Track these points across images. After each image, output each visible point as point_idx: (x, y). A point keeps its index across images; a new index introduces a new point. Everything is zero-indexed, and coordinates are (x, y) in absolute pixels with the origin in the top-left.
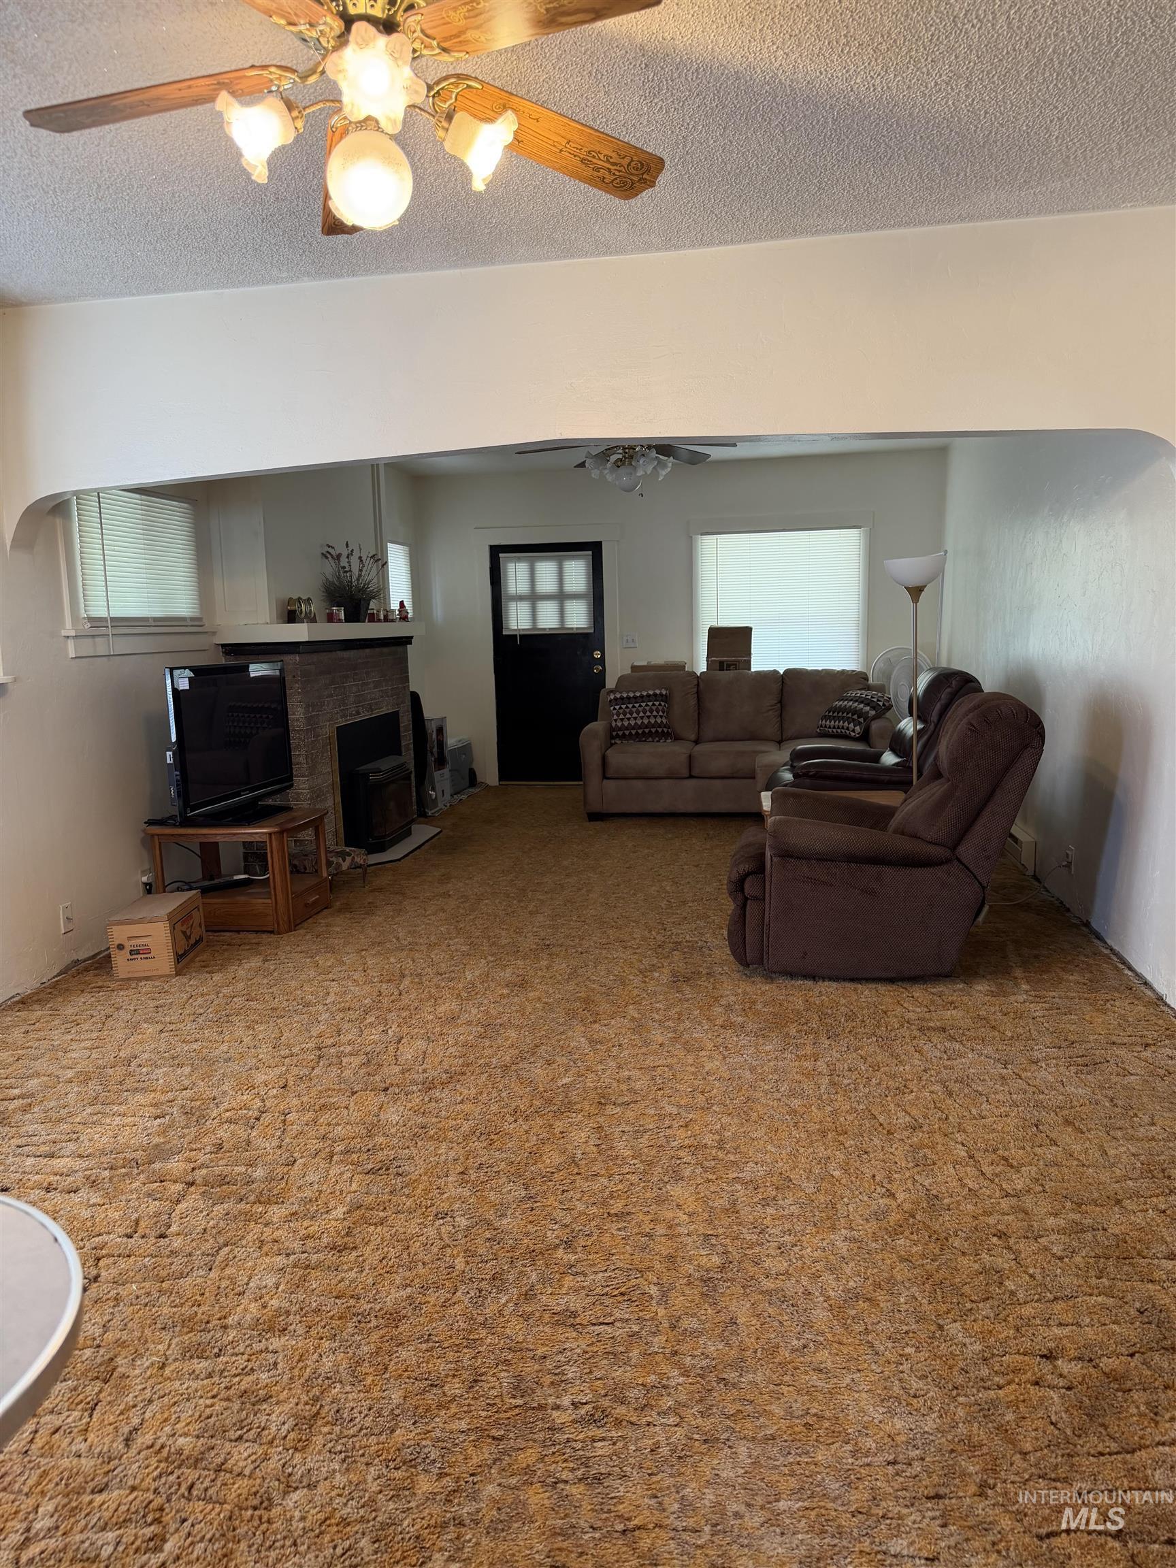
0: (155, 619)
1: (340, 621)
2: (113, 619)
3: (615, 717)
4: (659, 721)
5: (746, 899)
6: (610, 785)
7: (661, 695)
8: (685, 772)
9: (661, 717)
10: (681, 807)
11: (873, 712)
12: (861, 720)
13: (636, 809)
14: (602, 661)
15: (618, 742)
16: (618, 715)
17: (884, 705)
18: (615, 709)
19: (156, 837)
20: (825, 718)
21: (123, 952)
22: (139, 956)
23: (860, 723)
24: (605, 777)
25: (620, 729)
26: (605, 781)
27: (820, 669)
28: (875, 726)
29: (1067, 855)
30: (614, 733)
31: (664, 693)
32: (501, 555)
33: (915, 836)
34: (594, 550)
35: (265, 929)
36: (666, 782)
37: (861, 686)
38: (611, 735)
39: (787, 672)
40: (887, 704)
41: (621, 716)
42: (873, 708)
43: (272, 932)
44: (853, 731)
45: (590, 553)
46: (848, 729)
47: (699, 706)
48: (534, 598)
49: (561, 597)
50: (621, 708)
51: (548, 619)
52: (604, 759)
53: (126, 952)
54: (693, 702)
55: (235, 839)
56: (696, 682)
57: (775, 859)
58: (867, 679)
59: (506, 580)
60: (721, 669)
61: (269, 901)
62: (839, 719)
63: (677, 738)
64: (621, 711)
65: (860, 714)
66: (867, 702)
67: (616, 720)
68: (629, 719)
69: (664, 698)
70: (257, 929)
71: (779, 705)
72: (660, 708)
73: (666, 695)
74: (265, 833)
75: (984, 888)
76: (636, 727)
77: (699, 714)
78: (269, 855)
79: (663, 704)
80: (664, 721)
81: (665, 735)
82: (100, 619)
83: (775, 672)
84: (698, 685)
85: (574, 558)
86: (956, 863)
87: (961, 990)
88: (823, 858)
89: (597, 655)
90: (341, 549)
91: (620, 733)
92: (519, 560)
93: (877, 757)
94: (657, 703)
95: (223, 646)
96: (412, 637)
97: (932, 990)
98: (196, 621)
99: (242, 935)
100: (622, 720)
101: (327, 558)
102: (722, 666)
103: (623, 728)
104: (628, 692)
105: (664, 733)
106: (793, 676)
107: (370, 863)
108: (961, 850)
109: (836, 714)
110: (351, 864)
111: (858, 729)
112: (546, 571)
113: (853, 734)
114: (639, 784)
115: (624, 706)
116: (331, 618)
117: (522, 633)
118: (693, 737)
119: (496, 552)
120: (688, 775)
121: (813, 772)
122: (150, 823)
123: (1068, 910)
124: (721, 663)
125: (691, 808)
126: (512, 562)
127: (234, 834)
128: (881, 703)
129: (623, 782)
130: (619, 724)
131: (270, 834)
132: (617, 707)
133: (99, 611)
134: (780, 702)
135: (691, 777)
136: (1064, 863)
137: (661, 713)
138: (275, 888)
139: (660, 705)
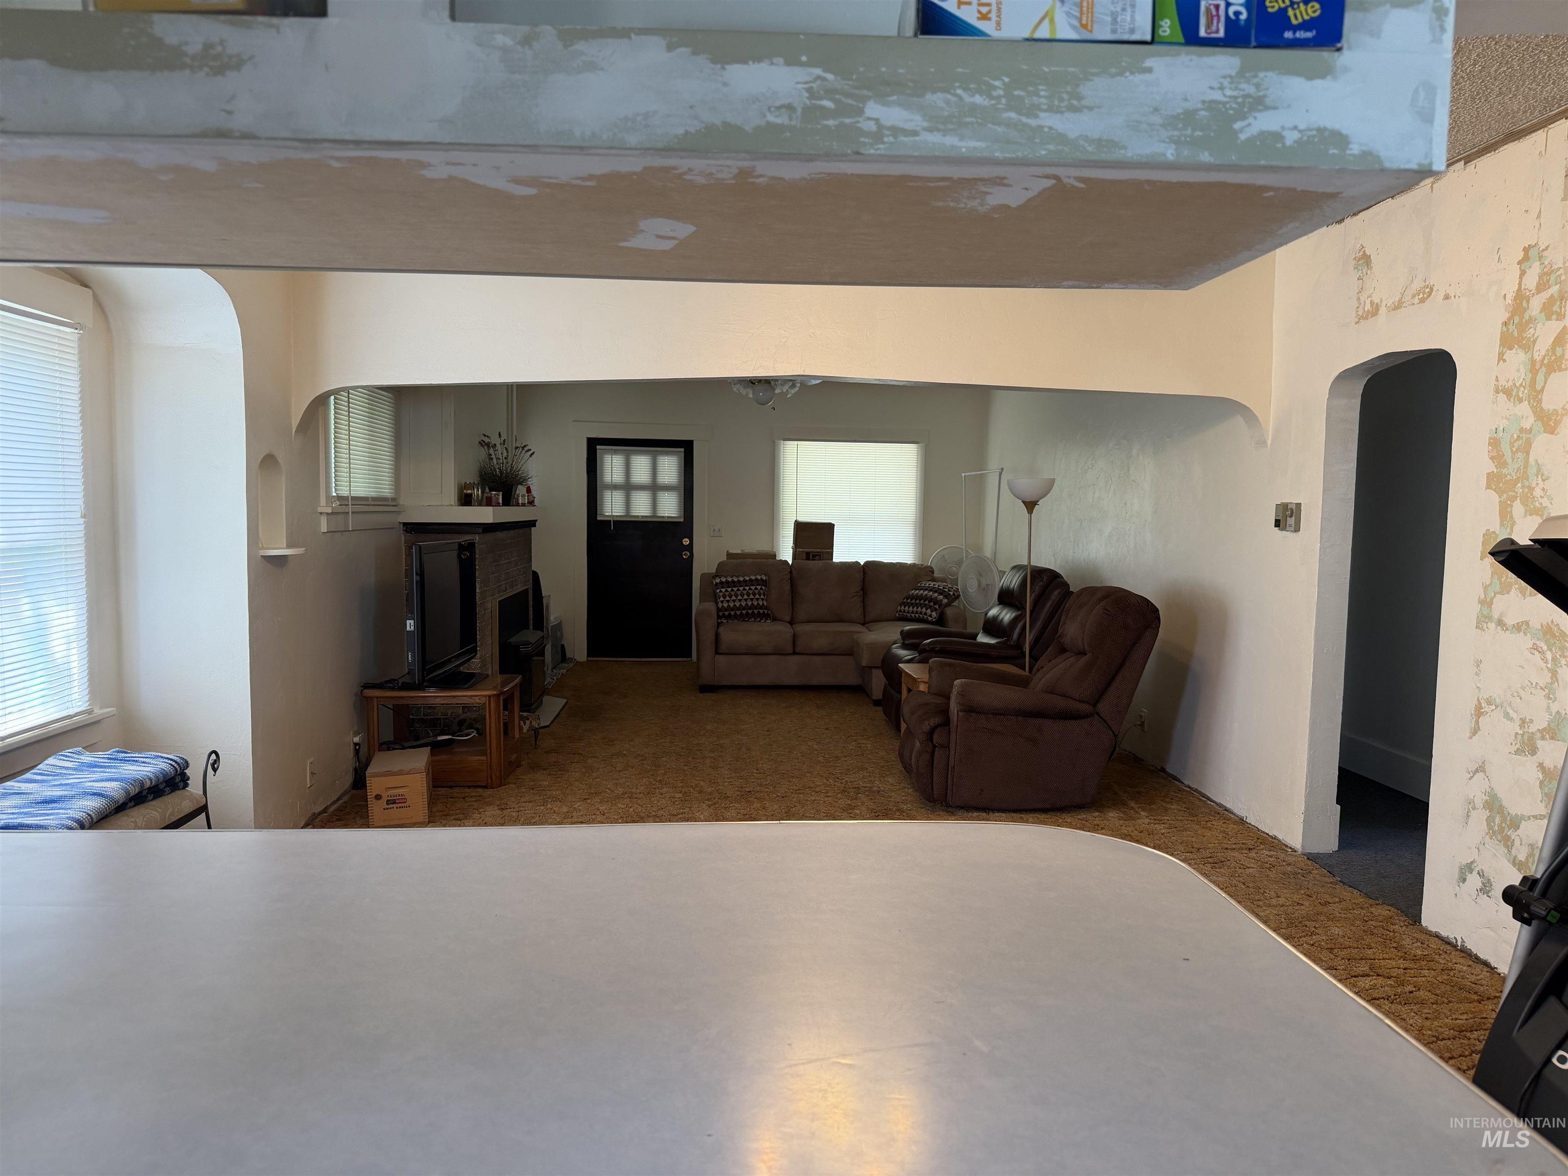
0: (374, 499)
1: (498, 505)
2: (354, 498)
3: (722, 599)
4: (761, 603)
5: (935, 747)
6: (721, 659)
7: (762, 580)
8: (790, 650)
9: (763, 599)
10: (786, 682)
11: (945, 601)
12: (937, 607)
13: (744, 681)
14: (690, 547)
15: (725, 621)
16: (724, 596)
17: (954, 594)
18: (721, 591)
19: (375, 699)
20: (903, 604)
21: (379, 802)
22: (395, 806)
23: (936, 610)
24: (717, 653)
25: (726, 610)
26: (717, 656)
27: (894, 562)
28: (949, 612)
29: (1141, 716)
30: (721, 614)
31: (764, 578)
32: (598, 447)
33: (1064, 695)
34: (686, 448)
35: (478, 784)
36: (772, 658)
37: (929, 579)
38: (718, 615)
39: (868, 564)
40: (956, 594)
41: (728, 598)
42: (946, 597)
43: (485, 787)
44: (930, 616)
45: (683, 450)
46: (925, 614)
47: (792, 590)
48: (628, 487)
49: (654, 488)
50: (726, 591)
51: (641, 507)
52: (717, 636)
53: (383, 802)
54: (787, 587)
55: (454, 701)
56: (789, 570)
57: (960, 714)
58: (933, 572)
59: (602, 470)
60: (808, 559)
61: (484, 758)
62: (917, 605)
63: (775, 619)
64: (727, 593)
65: (936, 602)
66: (941, 592)
67: (722, 602)
68: (734, 601)
69: (764, 583)
70: (469, 784)
71: (862, 592)
72: (762, 591)
73: (766, 581)
74: (485, 696)
75: (1116, 736)
76: (741, 608)
77: (792, 597)
78: (488, 716)
79: (764, 588)
80: (765, 603)
81: (765, 616)
82: (346, 498)
83: (857, 563)
84: (791, 572)
85: (667, 454)
86: (1096, 716)
87: (1098, 816)
88: (998, 713)
89: (686, 542)
90: (495, 440)
91: (726, 613)
92: (615, 452)
93: (974, 637)
94: (759, 587)
95: (405, 524)
96: (536, 521)
97: (1078, 817)
98: (393, 499)
99: (457, 790)
100: (728, 601)
101: (483, 446)
102: (808, 556)
103: (729, 609)
104: (732, 577)
105: (763, 614)
106: (871, 566)
107: (542, 725)
108: (1101, 706)
109: (913, 601)
110: (530, 727)
111: (934, 614)
112: (641, 465)
113: (930, 619)
114: (748, 659)
115: (729, 589)
116: (489, 502)
117: (616, 519)
118: (788, 618)
119: (593, 444)
120: (791, 651)
121: (938, 648)
122: (366, 686)
123: (1142, 760)
124: (808, 554)
125: (795, 681)
126: (607, 454)
127: (454, 697)
128: (951, 593)
129: (733, 656)
130: (726, 605)
131: (490, 696)
132: (723, 590)
133: (344, 492)
134: (863, 589)
135: (794, 653)
136: (1139, 723)
137: (762, 597)
138: (490, 746)
139: (761, 589)
